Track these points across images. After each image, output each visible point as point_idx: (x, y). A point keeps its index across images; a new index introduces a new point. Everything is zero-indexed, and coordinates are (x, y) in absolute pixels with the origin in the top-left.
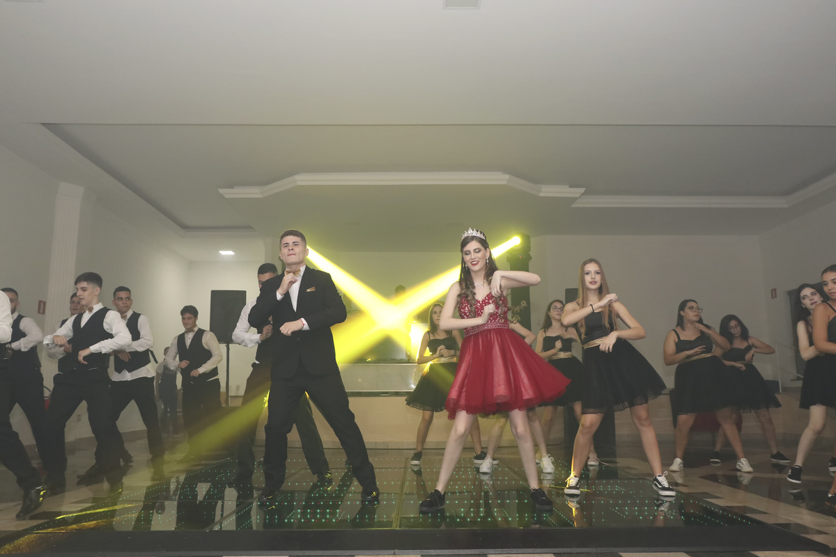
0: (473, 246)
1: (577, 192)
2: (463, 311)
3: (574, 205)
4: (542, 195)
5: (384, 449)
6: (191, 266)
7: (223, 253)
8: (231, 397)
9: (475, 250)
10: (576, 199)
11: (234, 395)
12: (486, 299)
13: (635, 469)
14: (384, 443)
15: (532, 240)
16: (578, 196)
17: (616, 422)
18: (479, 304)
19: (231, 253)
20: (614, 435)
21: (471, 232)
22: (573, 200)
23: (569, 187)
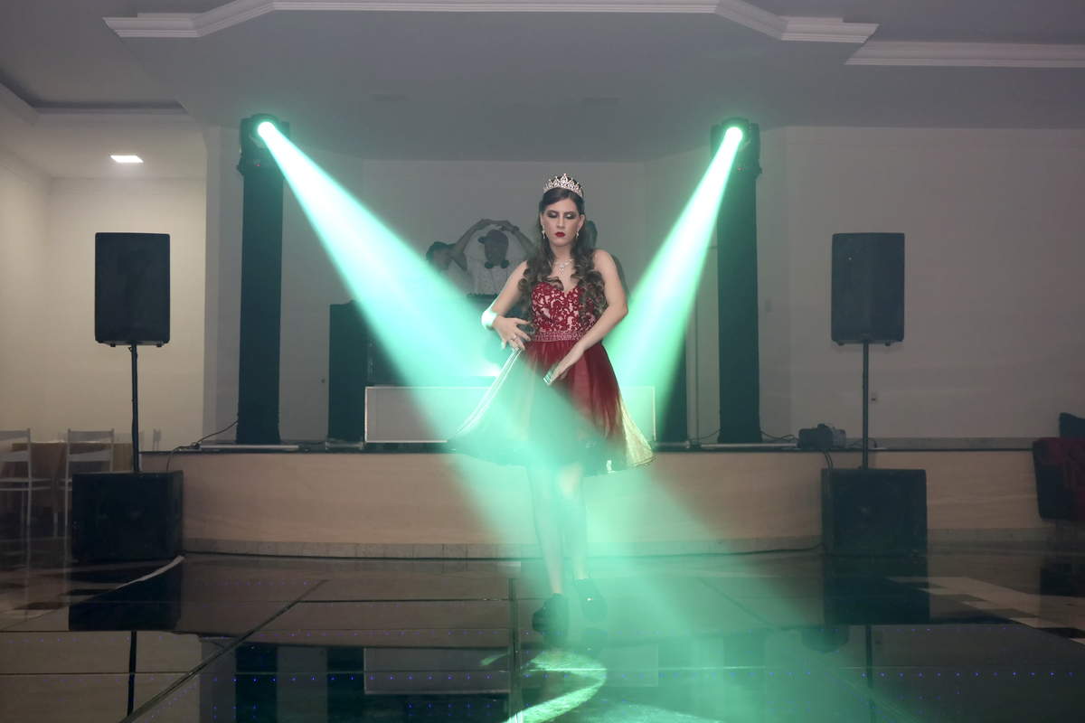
0: (563, 206)
1: (858, 32)
3: (852, 62)
4: (786, 37)
5: (460, 559)
6: (52, 187)
7: (119, 159)
8: (144, 453)
9: (566, 214)
10: (859, 46)
11: (151, 450)
12: (574, 292)
13: (981, 600)
14: (459, 546)
15: (763, 135)
16: (861, 40)
17: (930, 502)
18: (562, 298)
19: (134, 159)
20: (924, 530)
21: (564, 183)
22: (851, 49)
23: (845, 21)
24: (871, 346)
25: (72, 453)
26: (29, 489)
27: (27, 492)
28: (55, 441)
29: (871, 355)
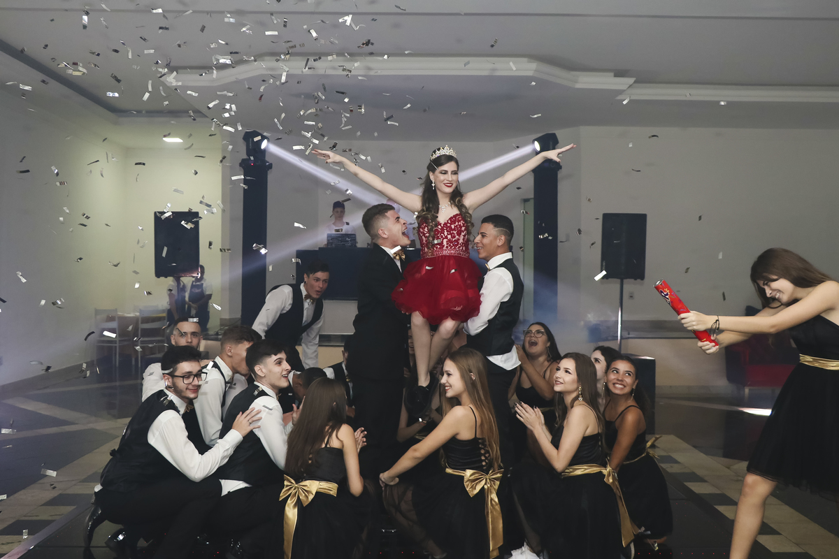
1: (622, 83)
2: (421, 230)
4: (578, 86)
7: (168, 140)
10: (624, 90)
12: (448, 222)
16: (624, 87)
18: (440, 227)
19: (178, 140)
21: (446, 151)
23: (615, 76)
24: (625, 281)
25: (142, 323)
26: (117, 345)
27: (116, 347)
28: (132, 315)
29: (625, 286)
